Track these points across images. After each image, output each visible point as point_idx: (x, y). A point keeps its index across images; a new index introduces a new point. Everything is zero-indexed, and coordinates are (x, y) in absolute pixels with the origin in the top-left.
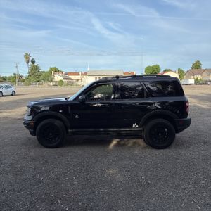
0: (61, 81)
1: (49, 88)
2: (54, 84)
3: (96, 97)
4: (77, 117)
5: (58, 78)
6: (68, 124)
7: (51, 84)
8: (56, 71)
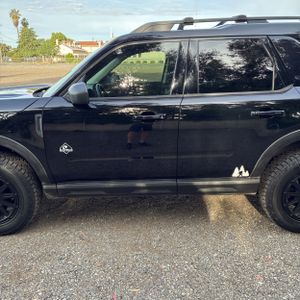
0: (70, 56)
1: (53, 67)
2: (59, 59)
3: (124, 85)
4: (65, 149)
5: (65, 50)
6: (43, 171)
7: (55, 59)
8: (62, 38)
